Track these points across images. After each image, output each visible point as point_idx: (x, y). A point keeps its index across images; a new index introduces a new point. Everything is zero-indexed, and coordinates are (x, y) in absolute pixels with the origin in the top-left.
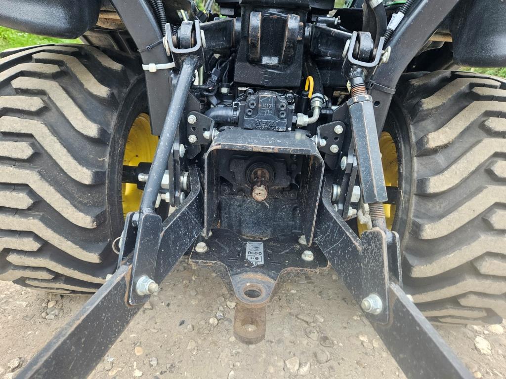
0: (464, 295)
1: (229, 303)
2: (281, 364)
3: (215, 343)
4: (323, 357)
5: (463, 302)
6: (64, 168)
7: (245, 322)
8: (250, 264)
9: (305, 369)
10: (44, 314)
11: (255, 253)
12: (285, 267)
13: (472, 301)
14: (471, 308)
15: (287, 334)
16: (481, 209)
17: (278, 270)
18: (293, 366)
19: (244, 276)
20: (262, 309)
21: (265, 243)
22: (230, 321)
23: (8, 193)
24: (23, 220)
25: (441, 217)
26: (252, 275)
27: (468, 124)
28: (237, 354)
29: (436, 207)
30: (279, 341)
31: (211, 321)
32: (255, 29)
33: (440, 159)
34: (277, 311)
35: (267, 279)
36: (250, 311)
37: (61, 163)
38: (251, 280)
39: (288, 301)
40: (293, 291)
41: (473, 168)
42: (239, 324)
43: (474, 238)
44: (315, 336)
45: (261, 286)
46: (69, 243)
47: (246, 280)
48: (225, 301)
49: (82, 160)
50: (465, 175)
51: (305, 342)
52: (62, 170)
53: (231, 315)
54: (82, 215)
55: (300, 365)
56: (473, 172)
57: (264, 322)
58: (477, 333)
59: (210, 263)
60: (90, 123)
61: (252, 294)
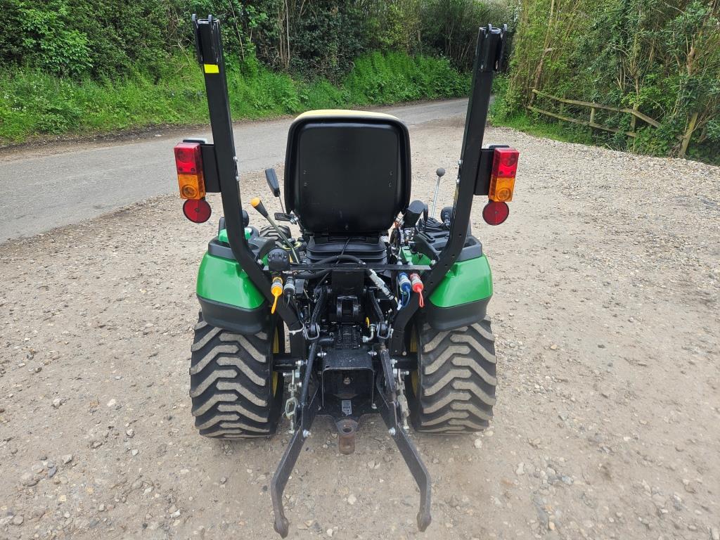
0: (450, 419)
1: (333, 435)
2: (365, 465)
3: (328, 458)
4: (388, 459)
5: (450, 423)
6: (252, 380)
7: (344, 445)
8: (345, 414)
9: (378, 466)
10: (225, 453)
11: (347, 408)
12: (363, 414)
13: (453, 422)
14: (453, 425)
15: (368, 449)
16: (448, 381)
17: (359, 417)
18: (371, 465)
19: (342, 422)
20: (353, 437)
21: (352, 399)
22: (335, 445)
23: (226, 395)
24: (233, 406)
25: (433, 385)
26: (346, 421)
27: (442, 339)
28: (341, 462)
29: (430, 380)
30: (364, 453)
31: (324, 446)
32: (339, 312)
33: (431, 357)
34: (362, 437)
35: (354, 422)
36: (347, 439)
37: (250, 377)
38: (346, 423)
39: (369, 430)
40: (372, 423)
41: (444, 362)
42: (341, 445)
43: (447, 393)
44: (384, 448)
45: (351, 426)
46: (254, 414)
47: (344, 423)
48: (330, 434)
49: (260, 374)
50: (441, 365)
51: (378, 452)
52: (250, 380)
53: (336, 442)
54: (260, 400)
55: (375, 464)
56: (444, 364)
57: (354, 443)
58: (477, 437)
59: (324, 416)
60: (261, 356)
61: (347, 430)
